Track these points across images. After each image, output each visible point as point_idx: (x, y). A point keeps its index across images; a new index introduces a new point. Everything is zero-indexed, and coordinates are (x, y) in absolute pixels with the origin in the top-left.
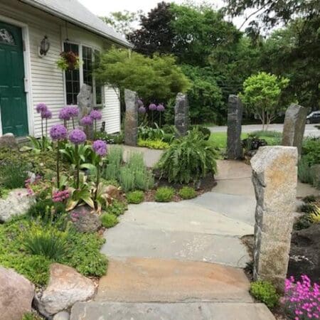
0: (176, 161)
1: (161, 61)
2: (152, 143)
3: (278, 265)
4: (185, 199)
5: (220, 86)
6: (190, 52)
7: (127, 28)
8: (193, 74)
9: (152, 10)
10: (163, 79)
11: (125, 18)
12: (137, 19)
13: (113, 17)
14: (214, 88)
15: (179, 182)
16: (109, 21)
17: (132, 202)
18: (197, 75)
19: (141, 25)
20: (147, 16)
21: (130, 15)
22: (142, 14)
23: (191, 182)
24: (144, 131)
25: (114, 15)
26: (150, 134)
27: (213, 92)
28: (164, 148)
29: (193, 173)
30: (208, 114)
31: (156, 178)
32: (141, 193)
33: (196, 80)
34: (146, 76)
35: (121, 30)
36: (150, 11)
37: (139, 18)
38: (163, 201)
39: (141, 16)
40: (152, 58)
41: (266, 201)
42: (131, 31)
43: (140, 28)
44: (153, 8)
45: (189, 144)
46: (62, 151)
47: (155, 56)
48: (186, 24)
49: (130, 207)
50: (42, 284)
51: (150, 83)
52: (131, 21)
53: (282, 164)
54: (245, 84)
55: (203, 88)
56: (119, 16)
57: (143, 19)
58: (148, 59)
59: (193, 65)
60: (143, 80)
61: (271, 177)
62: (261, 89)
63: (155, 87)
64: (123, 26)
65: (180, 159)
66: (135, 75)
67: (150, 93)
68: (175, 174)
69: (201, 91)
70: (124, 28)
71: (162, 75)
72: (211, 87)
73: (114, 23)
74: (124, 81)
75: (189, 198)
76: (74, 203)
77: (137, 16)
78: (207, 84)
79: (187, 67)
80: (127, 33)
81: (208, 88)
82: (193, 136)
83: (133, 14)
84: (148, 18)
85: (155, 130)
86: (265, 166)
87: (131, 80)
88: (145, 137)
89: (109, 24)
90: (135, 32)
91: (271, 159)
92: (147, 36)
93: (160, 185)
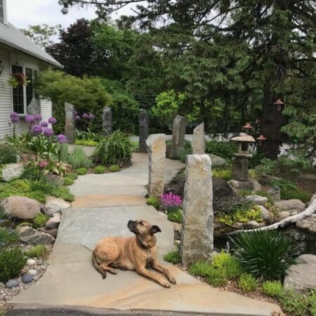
0: (107, 150)
1: (89, 82)
2: (86, 142)
3: (160, 189)
4: (112, 172)
5: (137, 100)
6: (109, 67)
7: (46, 41)
8: (111, 88)
9: (71, 25)
10: (92, 95)
11: (43, 32)
12: (56, 33)
13: (32, 30)
14: (132, 101)
15: (108, 163)
16: (27, 33)
17: (80, 174)
18: (115, 89)
19: (60, 39)
20: (66, 31)
21: (49, 29)
22: (62, 28)
23: (116, 163)
24: (79, 134)
25: (33, 28)
26: (84, 136)
27: (131, 105)
28: (95, 145)
29: (117, 157)
30: (127, 125)
31: (94, 161)
32: (85, 169)
33: (115, 94)
34: (78, 93)
35: (40, 42)
36: (69, 27)
37: (58, 33)
38: (99, 173)
39: (61, 31)
40: (82, 79)
41: (153, 159)
42: (50, 44)
43: (59, 41)
44: (73, 24)
45: (114, 139)
46: (30, 143)
47: (84, 78)
48: (104, 40)
49: (79, 176)
50: (44, 202)
51: (82, 98)
52: (51, 35)
53: (159, 142)
54: (157, 99)
55: (121, 101)
56: (37, 29)
57: (63, 34)
58: (79, 80)
59: (112, 79)
60: (76, 96)
61: (155, 148)
62: (170, 103)
63: (86, 101)
64: (42, 39)
65: (109, 148)
66: (70, 92)
67: (82, 105)
68: (106, 157)
69: (120, 104)
70: (44, 41)
71: (91, 93)
72: (129, 99)
73: (32, 35)
74: (61, 96)
75: (115, 171)
76: (47, 171)
77: (56, 30)
78: (125, 97)
79: (106, 80)
80: (47, 46)
81: (126, 101)
82: (116, 135)
83: (52, 28)
84: (67, 33)
85: (87, 133)
86: (152, 143)
87: (67, 95)
88: (80, 138)
89: (28, 36)
90: (54, 46)
91: (155, 139)
92: (67, 49)
93: (96, 165)
